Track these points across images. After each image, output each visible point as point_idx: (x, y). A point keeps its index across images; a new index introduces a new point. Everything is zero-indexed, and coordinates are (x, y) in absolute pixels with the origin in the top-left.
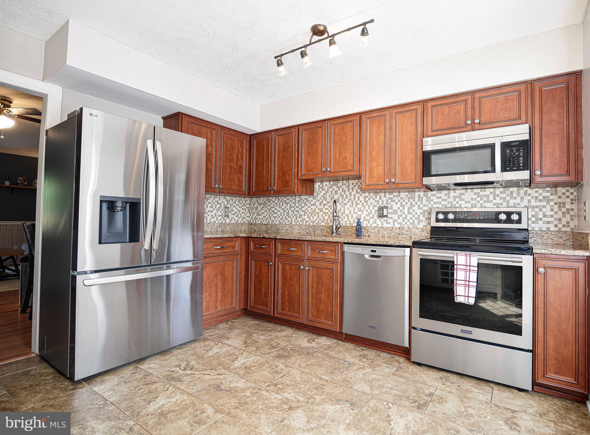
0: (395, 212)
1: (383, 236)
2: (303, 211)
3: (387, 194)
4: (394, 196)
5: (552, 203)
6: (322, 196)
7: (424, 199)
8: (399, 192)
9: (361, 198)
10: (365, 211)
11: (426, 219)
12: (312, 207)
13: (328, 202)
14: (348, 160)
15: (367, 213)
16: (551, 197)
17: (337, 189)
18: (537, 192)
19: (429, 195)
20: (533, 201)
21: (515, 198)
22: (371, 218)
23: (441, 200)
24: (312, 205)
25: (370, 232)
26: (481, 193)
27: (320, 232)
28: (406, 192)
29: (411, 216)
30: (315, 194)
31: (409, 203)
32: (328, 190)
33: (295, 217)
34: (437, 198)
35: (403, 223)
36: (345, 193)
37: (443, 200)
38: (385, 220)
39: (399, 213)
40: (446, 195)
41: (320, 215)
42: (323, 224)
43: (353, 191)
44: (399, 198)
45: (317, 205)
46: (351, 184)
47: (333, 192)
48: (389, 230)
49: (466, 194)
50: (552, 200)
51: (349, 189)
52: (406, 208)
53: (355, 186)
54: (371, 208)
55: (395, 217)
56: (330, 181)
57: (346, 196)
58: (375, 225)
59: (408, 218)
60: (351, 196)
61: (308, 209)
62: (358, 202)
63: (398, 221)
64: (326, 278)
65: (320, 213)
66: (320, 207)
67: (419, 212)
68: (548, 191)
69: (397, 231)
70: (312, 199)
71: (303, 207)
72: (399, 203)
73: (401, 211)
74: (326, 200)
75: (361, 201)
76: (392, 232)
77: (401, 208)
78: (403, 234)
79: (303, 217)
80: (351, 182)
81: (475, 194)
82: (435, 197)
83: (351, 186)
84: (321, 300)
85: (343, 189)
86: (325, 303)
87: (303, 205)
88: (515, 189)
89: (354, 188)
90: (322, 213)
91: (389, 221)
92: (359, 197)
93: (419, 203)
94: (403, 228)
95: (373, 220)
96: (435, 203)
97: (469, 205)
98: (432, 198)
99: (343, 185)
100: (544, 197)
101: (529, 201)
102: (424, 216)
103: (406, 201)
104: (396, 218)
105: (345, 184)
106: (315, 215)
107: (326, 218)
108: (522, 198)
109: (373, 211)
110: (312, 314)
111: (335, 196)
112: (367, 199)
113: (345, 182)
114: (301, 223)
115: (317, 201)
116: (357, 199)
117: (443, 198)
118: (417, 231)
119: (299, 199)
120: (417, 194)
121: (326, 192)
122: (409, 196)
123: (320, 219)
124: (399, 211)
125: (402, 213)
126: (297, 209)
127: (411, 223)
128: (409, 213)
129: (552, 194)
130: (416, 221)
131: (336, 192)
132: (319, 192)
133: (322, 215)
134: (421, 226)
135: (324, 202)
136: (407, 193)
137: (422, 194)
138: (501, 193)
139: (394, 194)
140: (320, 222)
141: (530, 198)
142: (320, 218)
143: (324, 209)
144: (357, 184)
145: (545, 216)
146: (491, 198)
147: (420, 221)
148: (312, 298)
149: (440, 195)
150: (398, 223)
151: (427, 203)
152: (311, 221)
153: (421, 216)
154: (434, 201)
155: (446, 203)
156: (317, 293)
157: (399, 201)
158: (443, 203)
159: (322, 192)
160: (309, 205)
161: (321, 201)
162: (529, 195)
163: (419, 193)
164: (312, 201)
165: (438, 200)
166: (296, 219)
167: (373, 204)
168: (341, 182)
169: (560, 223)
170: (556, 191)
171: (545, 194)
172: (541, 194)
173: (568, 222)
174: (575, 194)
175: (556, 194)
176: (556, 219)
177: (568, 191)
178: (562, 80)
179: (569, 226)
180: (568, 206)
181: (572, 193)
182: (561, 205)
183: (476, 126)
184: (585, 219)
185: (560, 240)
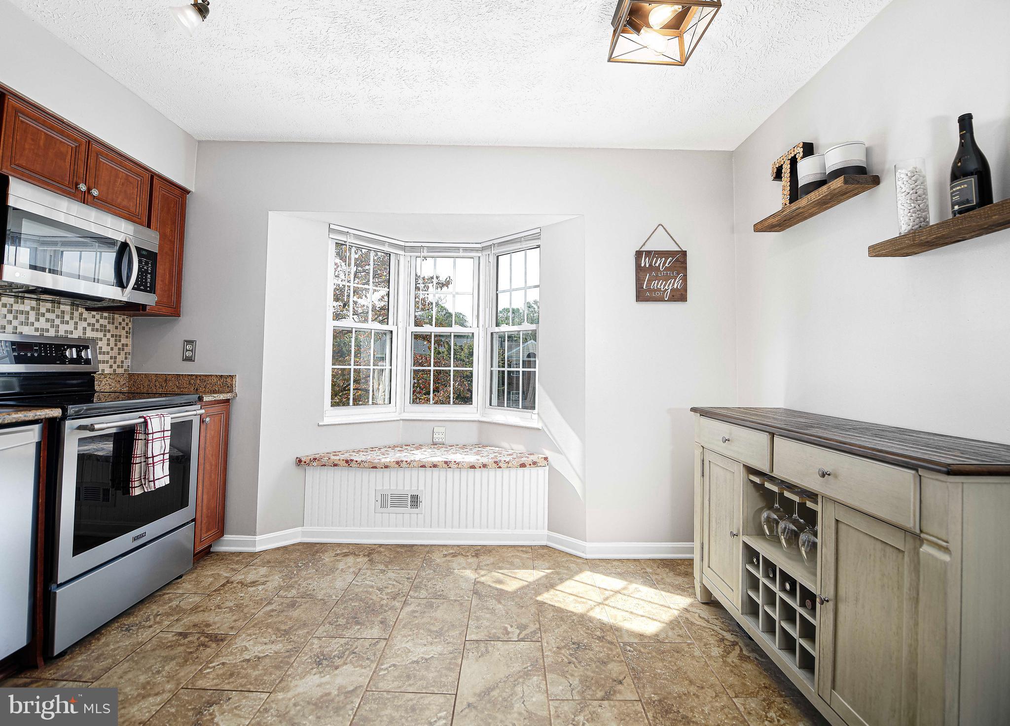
5: (109, 335)
16: (109, 327)
18: (94, 317)
20: (89, 329)
21: (67, 323)
26: (15, 307)
50: (109, 331)
68: (106, 318)
81: (4, 306)
100: (101, 326)
101: (85, 329)
108: (76, 324)
129: (109, 323)
138: (49, 309)
141: (85, 324)
146: (32, 318)
162: (85, 319)
169: (115, 363)
170: (113, 319)
171: (102, 321)
172: (98, 321)
173: (122, 362)
174: (130, 325)
175: (113, 323)
176: (111, 358)
177: (124, 320)
178: (177, 192)
179: (122, 367)
180: (124, 341)
181: (127, 324)
182: (118, 338)
183: (90, 199)
184: (190, 359)
185: (118, 386)
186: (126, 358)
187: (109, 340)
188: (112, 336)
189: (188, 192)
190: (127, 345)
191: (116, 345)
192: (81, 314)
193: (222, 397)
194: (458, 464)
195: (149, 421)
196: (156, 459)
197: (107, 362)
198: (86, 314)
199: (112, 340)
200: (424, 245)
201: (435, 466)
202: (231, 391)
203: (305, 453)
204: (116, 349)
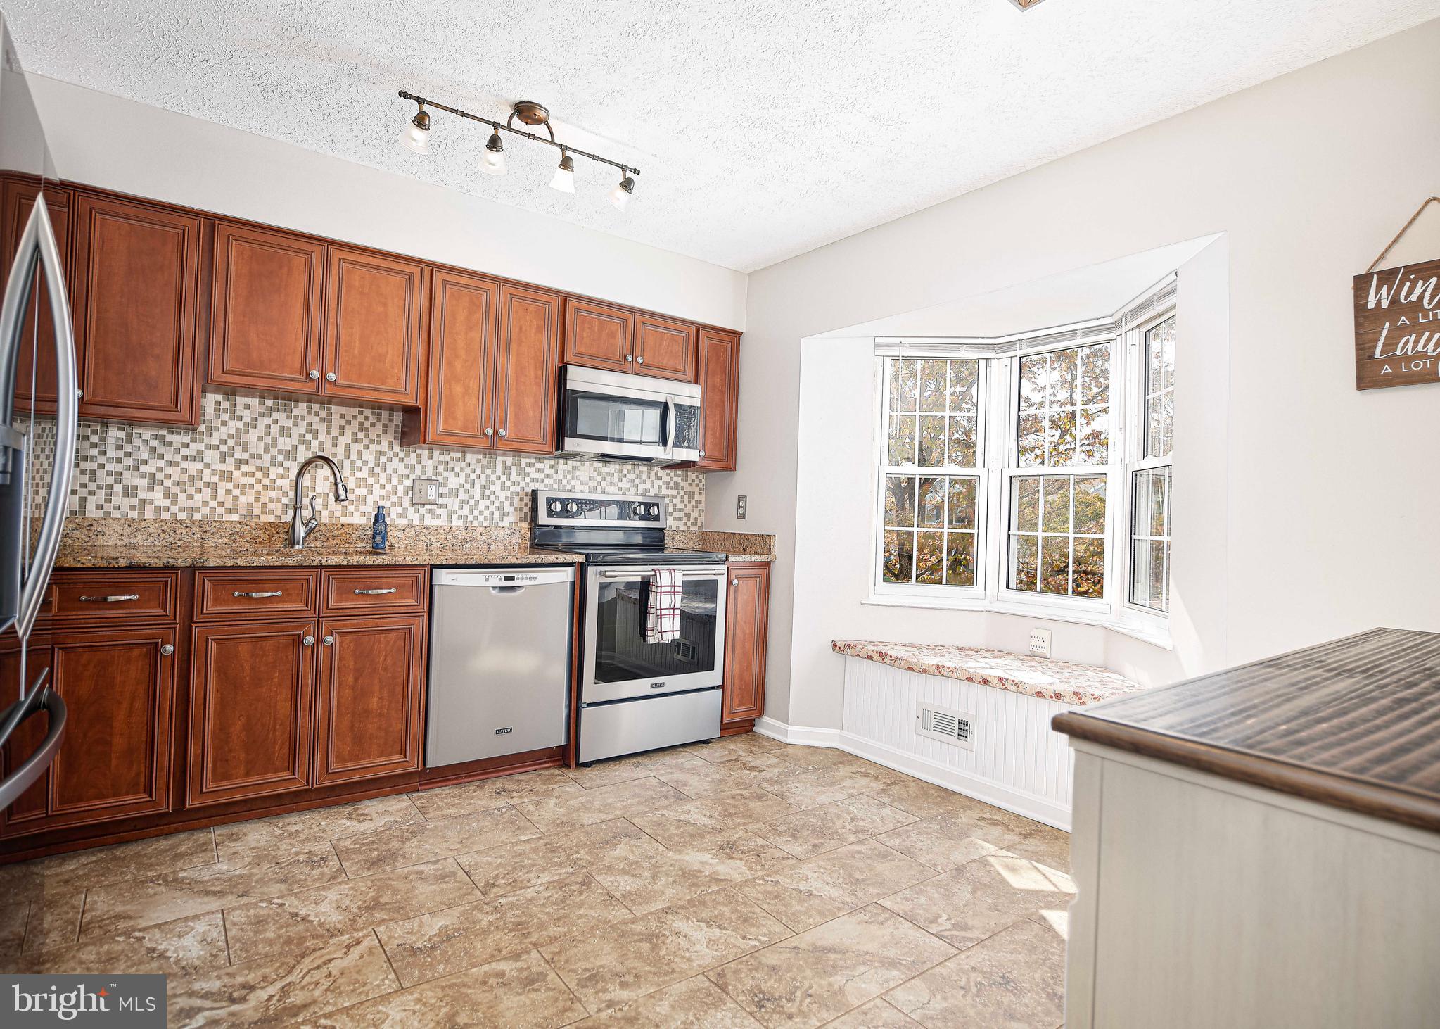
0: (453, 494)
1: (428, 547)
2: (144, 476)
3: (436, 453)
4: (452, 459)
5: (682, 493)
6: (231, 436)
7: (514, 470)
8: (463, 452)
9: (369, 456)
10: (376, 486)
11: (516, 509)
12: (184, 465)
13: (253, 456)
14: (387, 365)
15: (383, 493)
16: (683, 484)
17: (289, 423)
18: (668, 475)
19: (523, 465)
20: (664, 487)
21: (646, 481)
22: (394, 504)
23: (542, 476)
24: (185, 458)
25: (394, 537)
26: (604, 470)
27: (225, 540)
28: (478, 453)
29: (487, 503)
30: (202, 428)
31: (483, 477)
32: (254, 419)
33: (101, 494)
34: (538, 471)
35: (471, 518)
36: (316, 437)
37: (548, 476)
38: (429, 511)
39: (462, 495)
40: (552, 466)
41: (221, 492)
42: (236, 517)
43: (342, 434)
44: (463, 465)
45: (207, 460)
46: (335, 417)
47: (275, 429)
48: (441, 532)
49: (582, 468)
50: (683, 488)
51: (329, 427)
52: (478, 486)
53: (349, 423)
54: (395, 481)
55: (453, 504)
56: (262, 397)
57: (322, 443)
58: (405, 521)
59: (481, 508)
60: (335, 445)
61: (168, 470)
62: (359, 463)
63: (460, 512)
64: (386, 656)
65: (220, 484)
66: (223, 467)
67: (503, 495)
68: (679, 476)
69: (463, 534)
70: (187, 439)
71: (145, 462)
72: (463, 475)
73: (467, 491)
74: (246, 449)
75: (366, 463)
76: (448, 537)
77: (467, 486)
78: (475, 540)
79: (142, 495)
80: (336, 410)
81: (596, 469)
82: (533, 469)
83: (337, 422)
84: (367, 712)
85: (310, 425)
86: (380, 715)
87: (145, 455)
88: (645, 468)
89: (347, 427)
90: (230, 486)
91: (439, 512)
92: (360, 453)
93: (504, 478)
94: (474, 529)
95: (400, 510)
96: (533, 480)
97: (586, 488)
98: (527, 470)
99: (310, 413)
100: (676, 483)
101: (660, 487)
102: (512, 504)
103: (478, 471)
104: (456, 507)
105: (317, 414)
106: (199, 491)
107: (243, 499)
108: (653, 482)
109: (400, 488)
110: (337, 757)
111: (281, 440)
112: (383, 459)
113: (316, 407)
114: (134, 515)
115: (209, 447)
116: (353, 456)
117: (546, 471)
118: (502, 534)
119: (122, 434)
120: (500, 459)
121: (247, 425)
122: (484, 461)
123: (221, 504)
124: (461, 491)
125: (467, 497)
126: (109, 467)
127: (487, 518)
128: (483, 497)
129: (682, 480)
130: (497, 514)
131: (285, 432)
132: (216, 423)
133: (229, 492)
134: (505, 523)
135: (239, 454)
136: (480, 456)
137: (509, 460)
138: (629, 472)
139: (452, 454)
140: (220, 511)
141: (660, 483)
142: (219, 499)
143: (237, 474)
144: (355, 417)
145: (675, 510)
146: (616, 480)
147: (504, 514)
148: (340, 715)
149: (542, 466)
150: (460, 518)
151: (519, 479)
152: (182, 510)
153: (507, 503)
154: (532, 476)
155: (551, 481)
156: (355, 698)
157: (463, 470)
158: (546, 481)
159: (231, 423)
160: (169, 457)
161: (224, 448)
162: (660, 478)
163: (505, 459)
164: (186, 445)
165: (537, 476)
166: (108, 501)
167: (399, 472)
168: (303, 405)
169: (689, 520)
170: (687, 476)
171: (676, 479)
172: (672, 479)
173: (696, 519)
174: (704, 481)
175: (687, 481)
176: (685, 515)
177: (697, 477)
178: (726, 337)
179: (696, 524)
180: (697, 498)
181: (701, 481)
182: (691, 495)
183: (637, 367)
184: (741, 517)
185: (691, 543)
186: (700, 515)
187: (682, 497)
188: (686, 493)
189: (740, 334)
190: (700, 502)
191: (689, 502)
192: (657, 474)
193: (764, 558)
194: (1017, 685)
195: (658, 574)
196: (664, 612)
197: (681, 519)
198: (661, 473)
199: (686, 497)
200: (1021, 336)
201: (985, 682)
202: (769, 554)
203: (843, 637)
204: (689, 507)
